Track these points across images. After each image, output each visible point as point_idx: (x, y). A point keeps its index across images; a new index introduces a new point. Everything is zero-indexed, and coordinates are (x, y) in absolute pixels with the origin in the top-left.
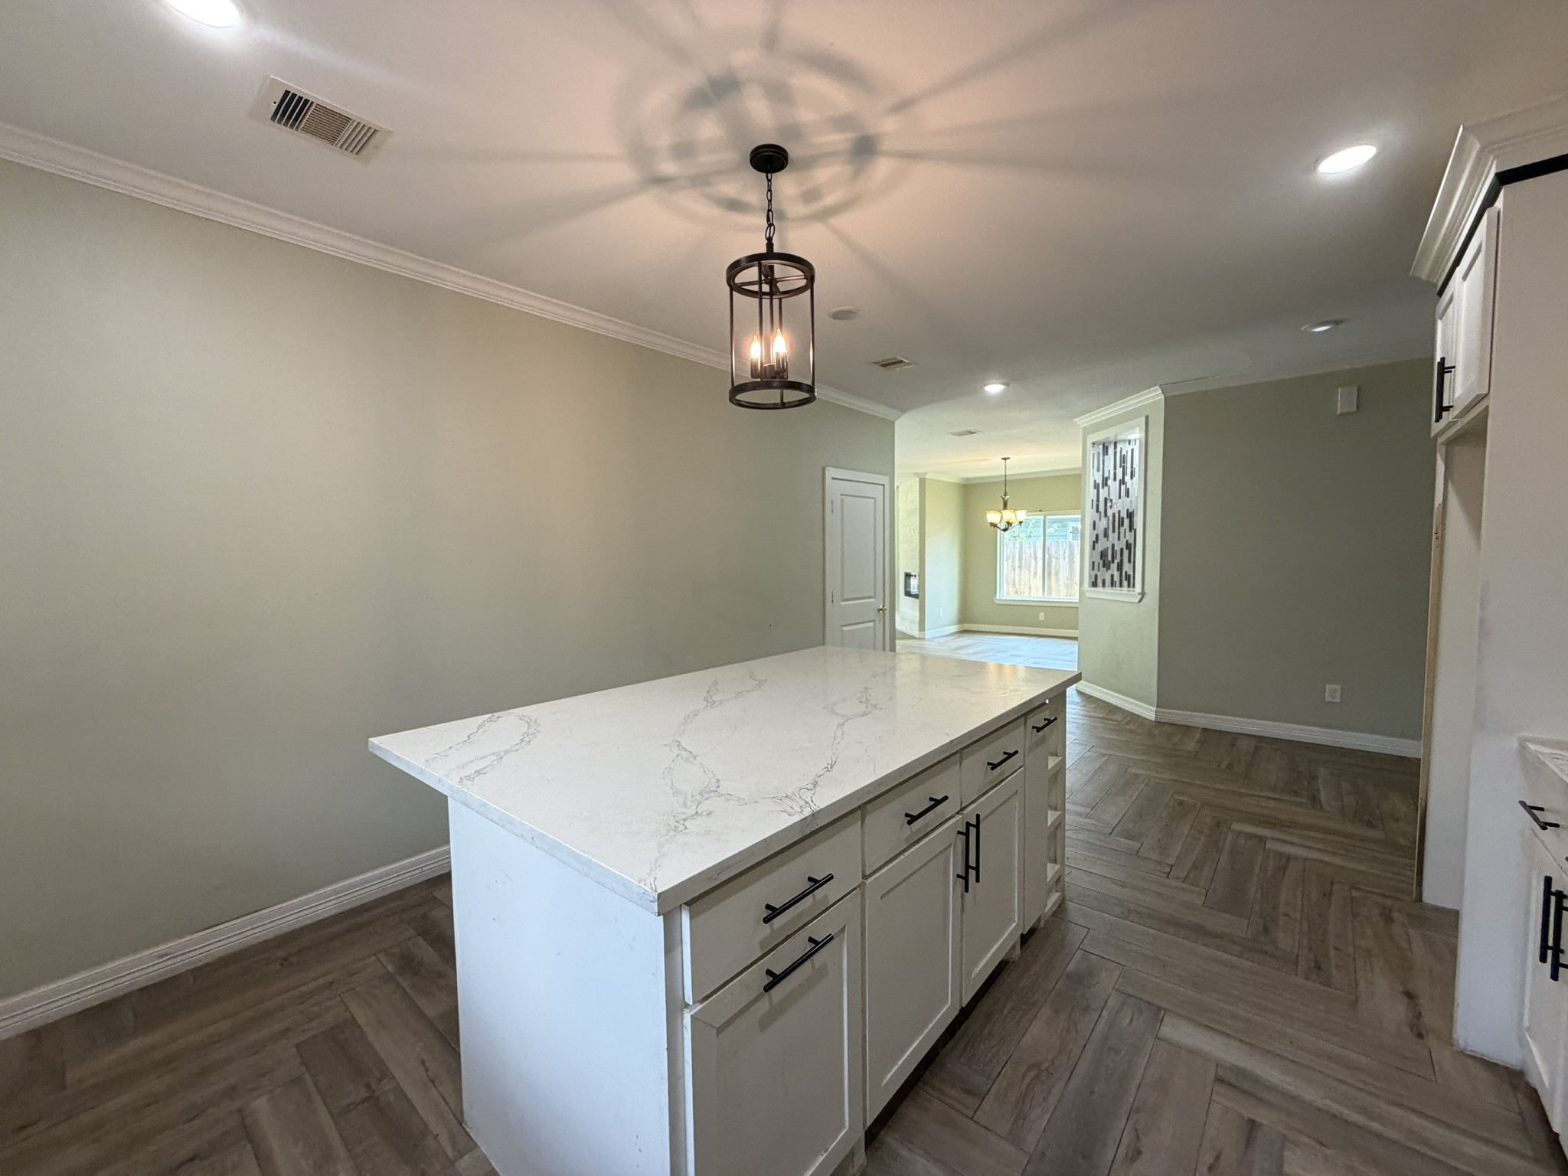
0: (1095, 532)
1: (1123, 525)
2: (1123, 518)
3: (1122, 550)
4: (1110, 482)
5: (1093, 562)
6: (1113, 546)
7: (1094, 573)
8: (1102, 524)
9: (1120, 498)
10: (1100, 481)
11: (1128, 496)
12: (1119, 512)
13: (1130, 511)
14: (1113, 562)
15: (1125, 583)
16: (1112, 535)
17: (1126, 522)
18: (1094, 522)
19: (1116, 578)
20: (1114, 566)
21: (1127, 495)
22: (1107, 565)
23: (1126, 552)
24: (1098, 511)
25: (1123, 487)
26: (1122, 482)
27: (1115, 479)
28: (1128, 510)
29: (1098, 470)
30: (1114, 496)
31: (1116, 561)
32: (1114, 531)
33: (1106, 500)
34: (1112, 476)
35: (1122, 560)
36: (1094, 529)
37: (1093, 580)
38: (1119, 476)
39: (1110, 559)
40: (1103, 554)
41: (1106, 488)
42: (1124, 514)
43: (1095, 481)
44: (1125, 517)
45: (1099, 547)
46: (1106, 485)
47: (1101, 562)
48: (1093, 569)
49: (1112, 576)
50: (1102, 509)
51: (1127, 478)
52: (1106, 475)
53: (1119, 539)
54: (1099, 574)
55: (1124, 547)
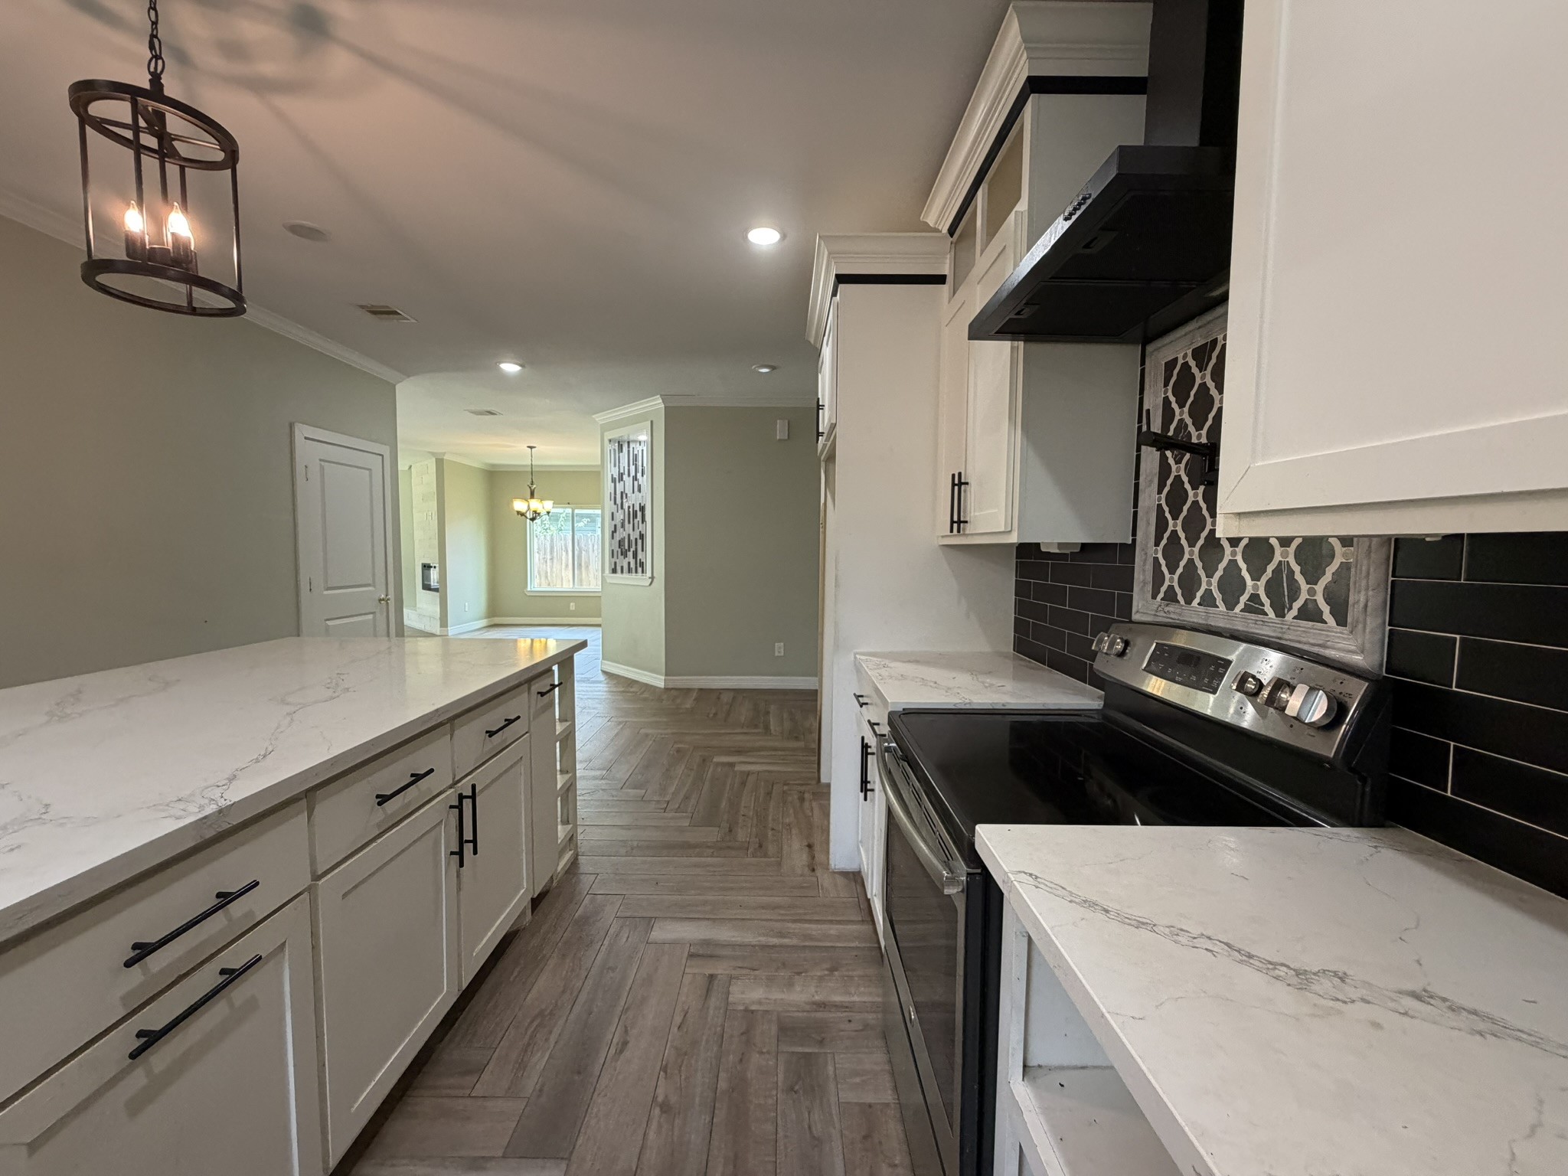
0: (614, 523)
1: (636, 518)
2: (636, 511)
3: (636, 539)
4: (625, 477)
5: (613, 551)
6: (629, 535)
7: (613, 560)
8: (619, 516)
9: (633, 493)
10: (616, 476)
11: (640, 492)
12: (633, 505)
13: (642, 505)
14: (629, 551)
15: (640, 569)
16: (629, 527)
17: (639, 514)
18: (613, 513)
19: (633, 565)
20: (630, 554)
21: (639, 490)
22: (624, 554)
23: (639, 542)
24: (615, 503)
25: (636, 483)
26: (635, 478)
27: (629, 475)
28: (640, 504)
29: (615, 466)
30: (629, 490)
31: (632, 550)
32: (629, 522)
33: (622, 493)
34: (626, 473)
35: (636, 549)
36: (613, 519)
37: (613, 567)
38: (633, 473)
39: (627, 548)
40: (621, 543)
41: (622, 483)
42: (637, 508)
43: (612, 475)
44: (638, 510)
45: (618, 537)
46: (622, 480)
47: (619, 550)
48: (613, 557)
49: (629, 563)
50: (619, 501)
51: (639, 475)
52: (622, 471)
53: (634, 530)
54: (617, 561)
55: (638, 538)
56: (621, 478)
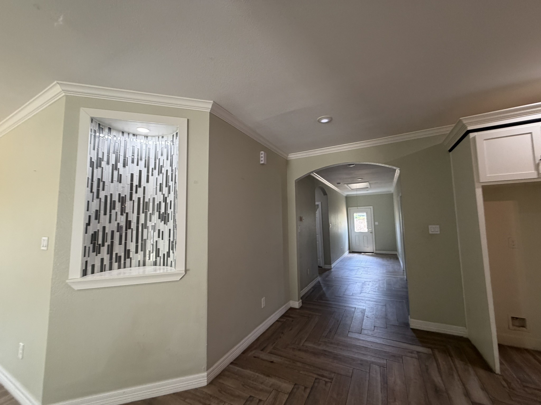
22: (97, 249)
24: (91, 191)
32: (105, 214)
33: (99, 179)
36: (88, 210)
37: (84, 268)
39: (100, 242)
40: (94, 236)
43: (91, 158)
45: (91, 230)
47: (91, 246)
48: (85, 256)
49: (102, 260)
53: (110, 222)
54: (89, 259)
56: (99, 165)
